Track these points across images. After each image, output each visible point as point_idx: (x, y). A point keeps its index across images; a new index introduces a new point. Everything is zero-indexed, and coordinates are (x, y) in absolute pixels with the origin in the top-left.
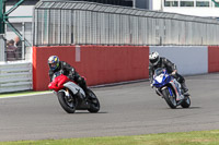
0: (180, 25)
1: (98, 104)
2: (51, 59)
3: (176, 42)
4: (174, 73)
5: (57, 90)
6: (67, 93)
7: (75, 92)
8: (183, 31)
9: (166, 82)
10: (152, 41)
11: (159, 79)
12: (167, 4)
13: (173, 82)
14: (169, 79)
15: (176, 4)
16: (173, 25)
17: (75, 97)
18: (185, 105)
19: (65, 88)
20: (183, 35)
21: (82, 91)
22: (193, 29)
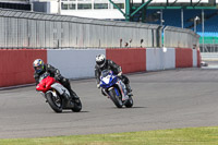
0: (77, 28)
1: (79, 104)
2: (36, 62)
3: (74, 45)
4: (120, 74)
5: (45, 92)
6: (54, 94)
7: (61, 93)
8: (81, 34)
9: (113, 83)
10: (49, 44)
11: (106, 80)
12: (65, 7)
13: (120, 83)
14: (115, 80)
15: (73, 7)
16: (70, 28)
17: (61, 97)
18: (129, 105)
19: (52, 89)
20: (80, 38)
21: (67, 92)
22: (91, 32)
